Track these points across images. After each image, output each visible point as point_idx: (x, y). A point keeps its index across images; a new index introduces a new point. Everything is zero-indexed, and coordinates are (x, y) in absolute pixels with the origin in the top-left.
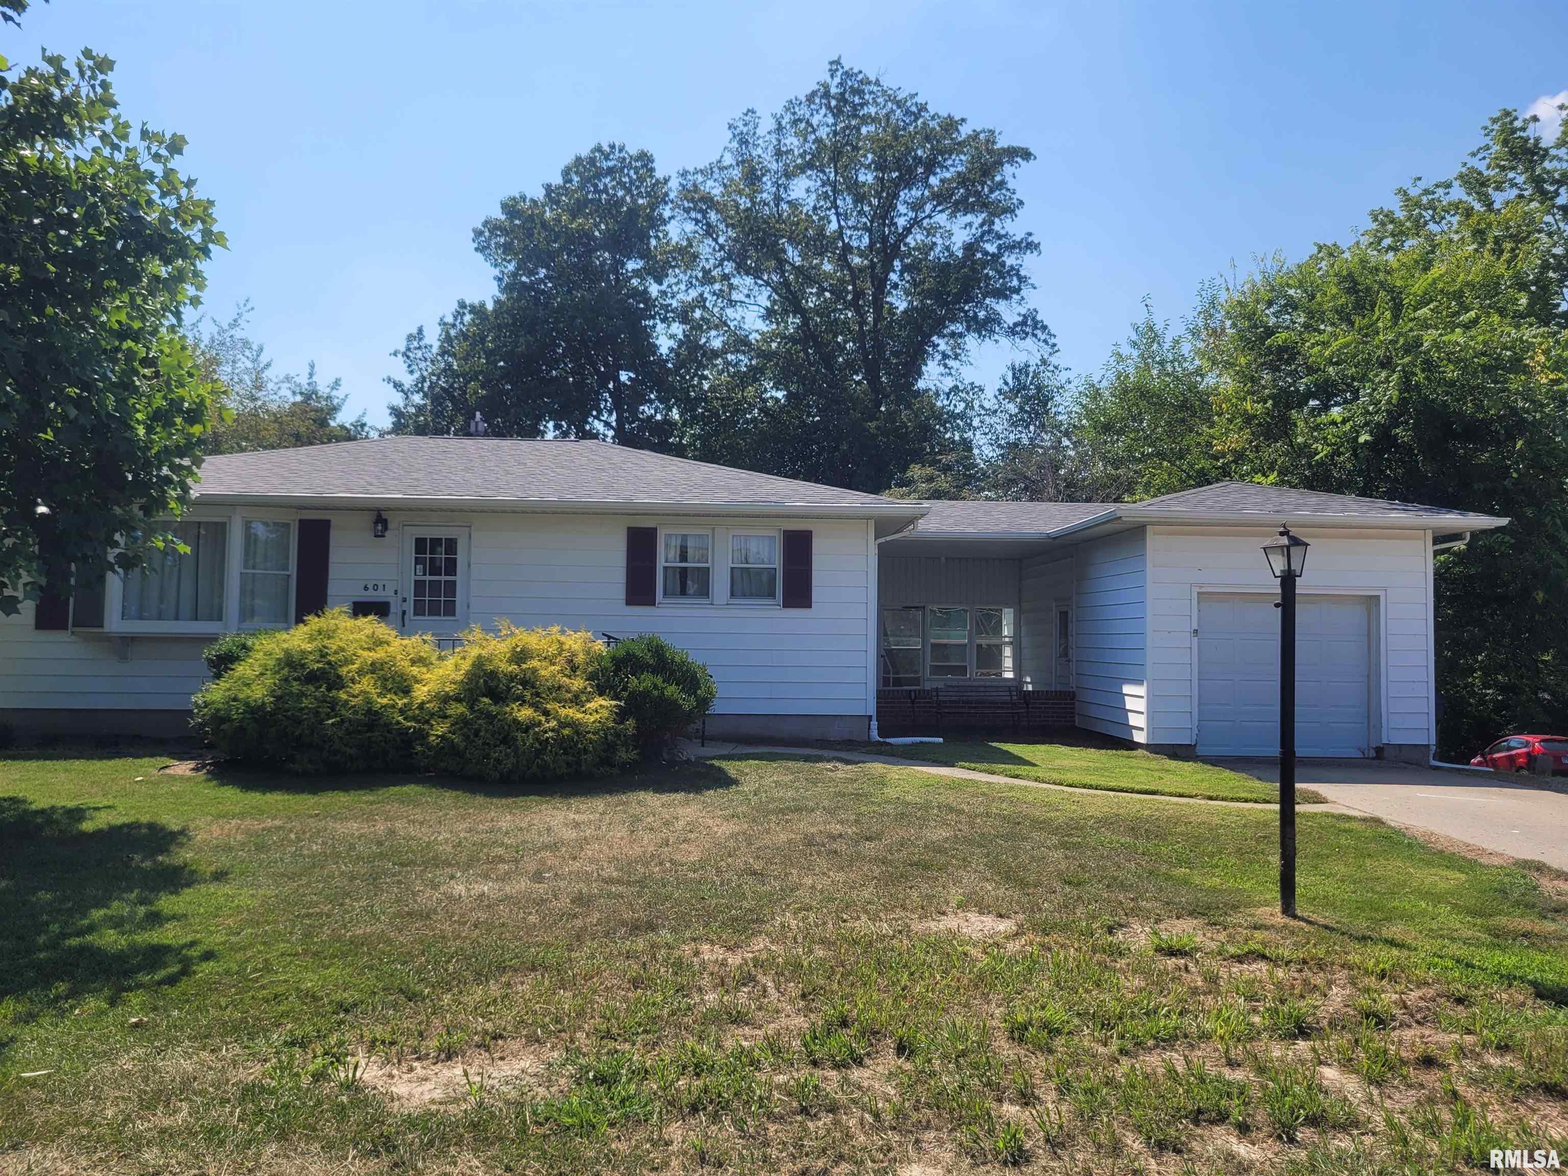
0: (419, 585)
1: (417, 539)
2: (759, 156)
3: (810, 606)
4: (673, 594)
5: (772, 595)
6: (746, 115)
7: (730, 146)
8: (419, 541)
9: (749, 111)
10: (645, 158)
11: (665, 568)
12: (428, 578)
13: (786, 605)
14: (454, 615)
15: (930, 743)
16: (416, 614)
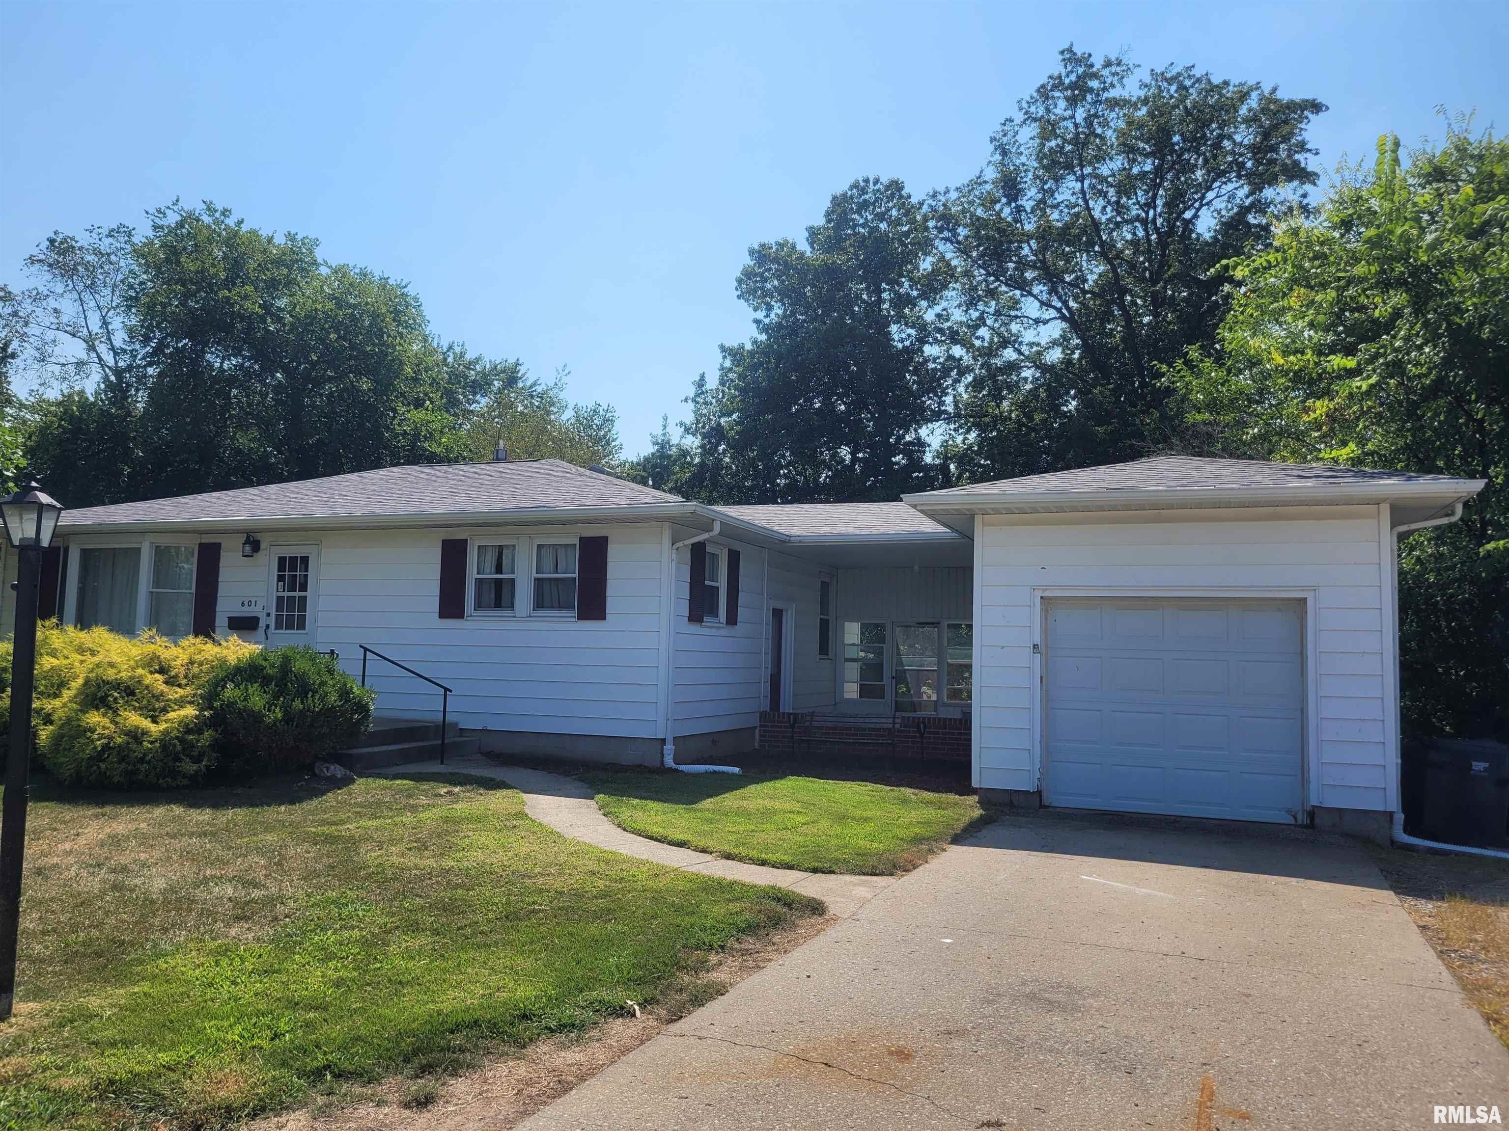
0: (280, 599)
1: (279, 558)
2: (1024, 165)
3: (603, 617)
4: (488, 607)
5: (570, 607)
6: (1004, 124)
7: (992, 159)
8: (282, 560)
9: (1007, 120)
10: (896, 187)
11: (479, 582)
12: (286, 594)
13: (580, 617)
14: (304, 629)
15: (724, 772)
16: (276, 628)
